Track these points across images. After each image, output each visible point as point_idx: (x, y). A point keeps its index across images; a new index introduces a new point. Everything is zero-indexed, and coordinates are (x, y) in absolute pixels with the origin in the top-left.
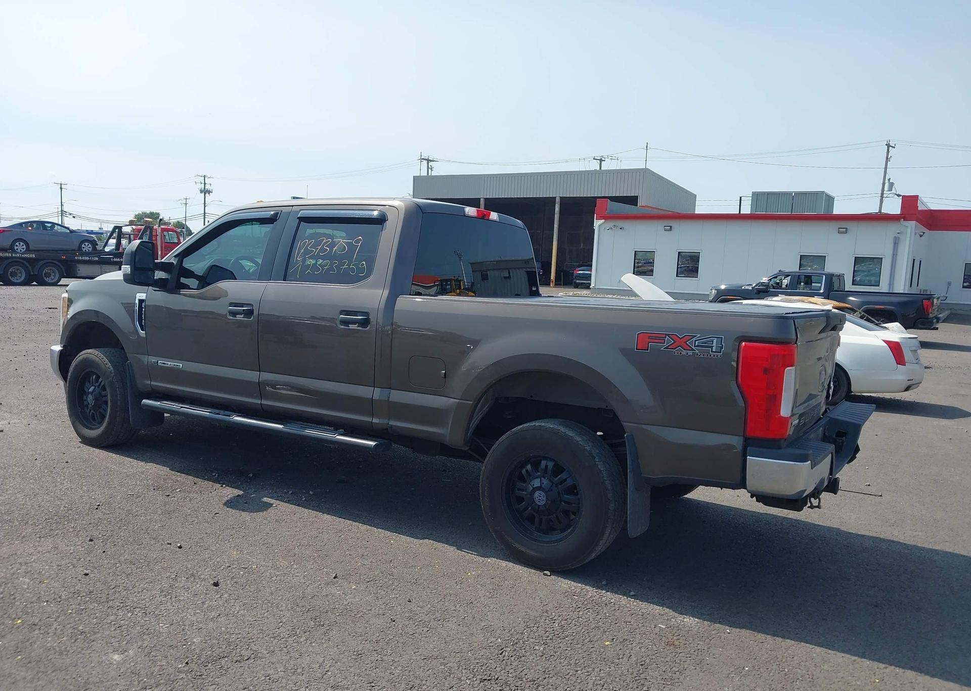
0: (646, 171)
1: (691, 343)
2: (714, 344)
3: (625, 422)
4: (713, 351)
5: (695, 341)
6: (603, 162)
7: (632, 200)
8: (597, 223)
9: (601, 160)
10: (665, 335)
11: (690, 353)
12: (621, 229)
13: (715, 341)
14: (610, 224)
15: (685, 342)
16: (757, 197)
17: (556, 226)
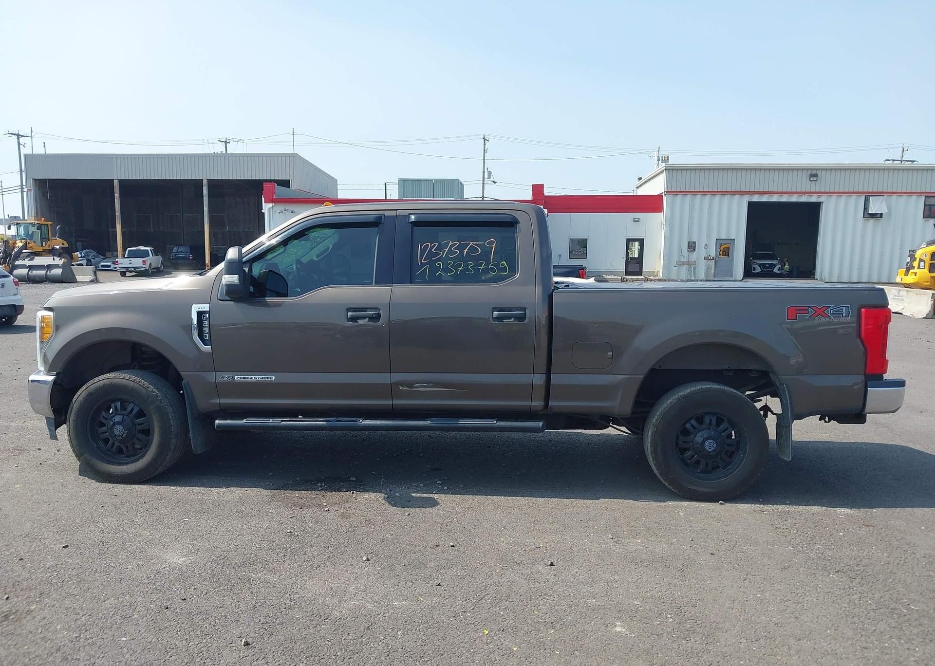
0: (294, 156)
1: (828, 312)
2: (844, 311)
3: (783, 375)
4: (844, 316)
5: (831, 310)
6: (228, 144)
7: (286, 183)
8: (266, 207)
9: (226, 143)
10: (808, 308)
11: (828, 319)
12: (292, 212)
13: (844, 309)
14: (280, 207)
15: (824, 312)
16: (404, 183)
17: (206, 209)
